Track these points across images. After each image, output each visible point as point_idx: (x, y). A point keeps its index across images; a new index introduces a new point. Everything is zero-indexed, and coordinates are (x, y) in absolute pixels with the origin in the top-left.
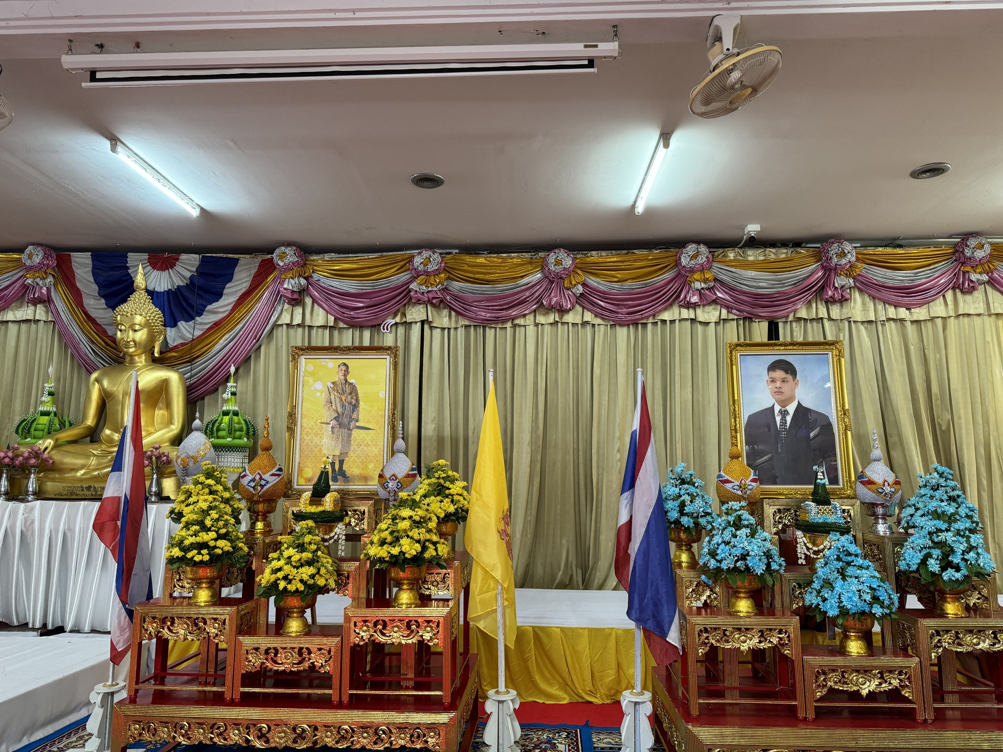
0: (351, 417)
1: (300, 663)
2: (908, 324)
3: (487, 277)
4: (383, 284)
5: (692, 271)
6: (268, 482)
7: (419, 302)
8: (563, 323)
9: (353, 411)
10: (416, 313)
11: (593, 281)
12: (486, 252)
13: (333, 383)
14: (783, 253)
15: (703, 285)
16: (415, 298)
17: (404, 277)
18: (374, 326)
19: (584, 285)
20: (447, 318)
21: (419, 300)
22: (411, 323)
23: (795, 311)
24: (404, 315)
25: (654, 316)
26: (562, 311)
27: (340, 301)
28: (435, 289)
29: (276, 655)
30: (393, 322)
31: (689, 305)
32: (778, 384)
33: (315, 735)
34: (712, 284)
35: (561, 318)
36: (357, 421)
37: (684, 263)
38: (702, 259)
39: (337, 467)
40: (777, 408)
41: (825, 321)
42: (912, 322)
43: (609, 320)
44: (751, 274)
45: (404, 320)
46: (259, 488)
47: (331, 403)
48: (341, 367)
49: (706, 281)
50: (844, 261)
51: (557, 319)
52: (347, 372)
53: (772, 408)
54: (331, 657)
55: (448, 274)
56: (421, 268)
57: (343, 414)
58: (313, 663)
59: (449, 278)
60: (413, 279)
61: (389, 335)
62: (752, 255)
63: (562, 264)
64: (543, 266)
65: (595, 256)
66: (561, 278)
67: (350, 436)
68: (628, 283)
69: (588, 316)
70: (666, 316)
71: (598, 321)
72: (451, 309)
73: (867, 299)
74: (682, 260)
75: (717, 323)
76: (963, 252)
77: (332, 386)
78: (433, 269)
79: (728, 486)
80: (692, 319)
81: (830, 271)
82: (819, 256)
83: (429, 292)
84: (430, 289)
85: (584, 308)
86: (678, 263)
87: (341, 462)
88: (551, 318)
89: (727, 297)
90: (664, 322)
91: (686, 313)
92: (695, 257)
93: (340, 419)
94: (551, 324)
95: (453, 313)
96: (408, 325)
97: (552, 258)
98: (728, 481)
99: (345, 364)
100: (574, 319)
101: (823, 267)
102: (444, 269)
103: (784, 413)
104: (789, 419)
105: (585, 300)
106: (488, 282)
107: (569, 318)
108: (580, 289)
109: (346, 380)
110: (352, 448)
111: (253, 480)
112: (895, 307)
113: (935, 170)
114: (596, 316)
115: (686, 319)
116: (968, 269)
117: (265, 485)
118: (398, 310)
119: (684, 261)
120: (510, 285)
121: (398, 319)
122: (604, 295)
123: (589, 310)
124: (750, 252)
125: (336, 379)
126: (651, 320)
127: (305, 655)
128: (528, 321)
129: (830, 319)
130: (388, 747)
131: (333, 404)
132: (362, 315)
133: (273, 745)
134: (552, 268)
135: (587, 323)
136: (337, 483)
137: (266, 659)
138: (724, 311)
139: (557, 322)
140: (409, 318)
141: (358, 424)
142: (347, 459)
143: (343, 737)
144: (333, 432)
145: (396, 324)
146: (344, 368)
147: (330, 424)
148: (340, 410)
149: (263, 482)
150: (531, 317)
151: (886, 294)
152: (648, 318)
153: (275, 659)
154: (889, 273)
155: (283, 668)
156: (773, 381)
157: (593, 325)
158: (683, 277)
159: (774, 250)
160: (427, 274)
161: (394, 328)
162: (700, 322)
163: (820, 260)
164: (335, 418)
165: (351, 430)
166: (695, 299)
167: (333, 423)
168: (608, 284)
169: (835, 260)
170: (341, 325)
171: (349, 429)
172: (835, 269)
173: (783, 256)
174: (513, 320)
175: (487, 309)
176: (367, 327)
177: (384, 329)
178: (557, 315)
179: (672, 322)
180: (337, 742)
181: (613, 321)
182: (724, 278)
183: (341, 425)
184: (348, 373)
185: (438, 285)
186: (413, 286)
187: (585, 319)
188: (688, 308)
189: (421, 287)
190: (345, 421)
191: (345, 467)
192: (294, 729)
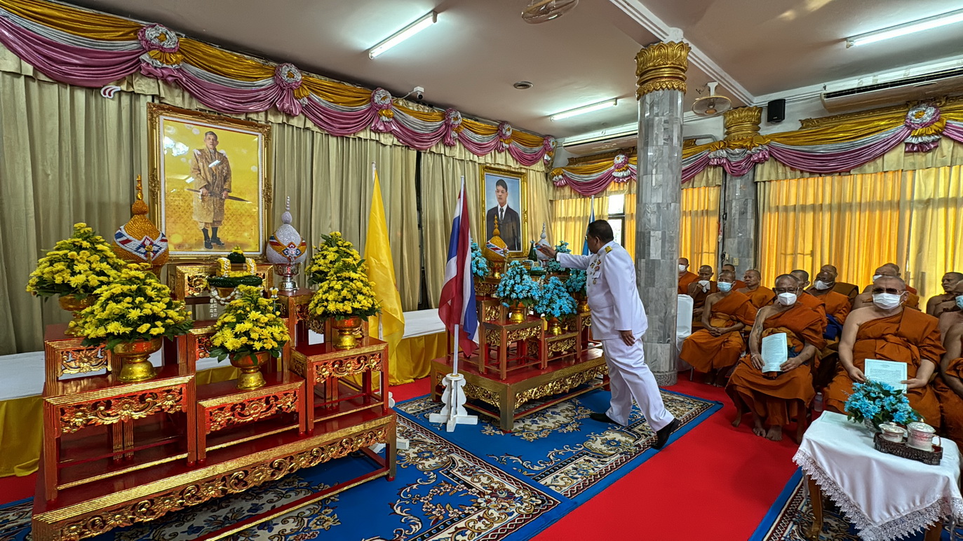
0: (222, 187)
1: (268, 409)
2: (477, 164)
3: (224, 70)
4: (104, 46)
5: (381, 108)
6: (160, 248)
7: (149, 75)
8: (288, 125)
9: (225, 181)
10: (145, 86)
11: (315, 97)
12: (217, 46)
13: (200, 150)
14: (427, 109)
15: (387, 119)
16: (145, 70)
17: (131, 45)
18: (91, 88)
19: (309, 99)
20: (181, 99)
21: (150, 73)
22: (139, 94)
23: (430, 148)
24: (130, 84)
25: (354, 134)
26: (290, 115)
27: (45, 51)
28: (170, 67)
29: (243, 409)
30: (118, 88)
31: (377, 131)
32: (500, 194)
33: (292, 463)
34: (391, 119)
35: (288, 120)
36: (229, 191)
37: (376, 101)
38: (387, 101)
39: (210, 234)
40: (499, 207)
41: (443, 156)
42: (479, 164)
43: (324, 130)
44: (411, 118)
45: (131, 90)
46: (152, 254)
47: (200, 170)
48: (208, 136)
49: (389, 117)
50: (456, 123)
51: (285, 121)
52: (215, 141)
53: (497, 208)
54: (296, 398)
55: (184, 57)
56: (155, 42)
57: (214, 183)
58: (280, 408)
59: (184, 60)
60: (144, 51)
61: (111, 101)
62: (412, 106)
63: (293, 77)
64: (275, 74)
65: (315, 78)
66: (292, 89)
67: (222, 205)
68: (340, 105)
69: (309, 124)
70: (362, 135)
71: (316, 129)
72: (185, 89)
73: (462, 147)
74: (376, 98)
75: (391, 146)
76: (502, 131)
77: (199, 153)
78: (169, 47)
79: (498, 251)
80: (377, 141)
81: (448, 126)
82: (444, 116)
83: (163, 68)
84: (165, 65)
85: (306, 116)
86: (371, 100)
87: (215, 230)
88: (280, 119)
89: (398, 130)
90: (360, 139)
91: (374, 136)
92: (384, 98)
93: (211, 188)
94: (279, 124)
95: (187, 95)
96: (134, 96)
97: (285, 69)
98: (497, 249)
99: (213, 133)
100: (298, 124)
101: (446, 124)
102: (179, 50)
103: (502, 210)
104: (504, 213)
105: (308, 110)
106: (225, 74)
107: (294, 122)
108: (306, 102)
109: (215, 149)
110: (225, 216)
111: (143, 245)
112: (473, 154)
113: (525, 86)
114: (315, 125)
115: (374, 140)
116: (502, 140)
117: (158, 251)
118: (124, 78)
119: (376, 99)
120: (247, 83)
121: (124, 87)
122: (324, 111)
123: (310, 119)
124: (410, 104)
125: (203, 147)
126: (352, 136)
127: (272, 401)
128: (260, 118)
129: (445, 155)
130: (350, 452)
131: (202, 171)
132: (79, 74)
133: (252, 485)
134: (285, 78)
135: (308, 129)
136: (212, 250)
137: (233, 415)
138: (395, 140)
139: (285, 123)
140: (137, 89)
141: (230, 194)
142: (220, 227)
143: (315, 457)
144: (203, 200)
145: (120, 92)
146: (212, 137)
147: (199, 192)
148: (210, 179)
149: (155, 248)
150: (263, 115)
151: (471, 147)
152: (350, 134)
153: (242, 412)
154: (474, 135)
155: (252, 418)
156: (498, 191)
157: (313, 132)
158: (376, 110)
159: (422, 106)
160: (162, 49)
161: (117, 95)
162: (382, 144)
163: (444, 119)
164: (205, 186)
165: (224, 200)
166: (381, 128)
167: (203, 191)
168: (328, 103)
169: (452, 121)
170: (42, 77)
171: (221, 199)
172: (451, 126)
173: (426, 111)
174: (247, 114)
175: (225, 98)
176: (81, 87)
177: (105, 94)
178: (285, 118)
179: (366, 140)
180: (311, 463)
181: (327, 131)
182: (398, 117)
183: (212, 194)
184: (217, 143)
185: (174, 64)
186: (145, 57)
187: (307, 126)
188: (375, 133)
189: (154, 61)
190: (217, 190)
191: (219, 235)
192: (271, 466)
